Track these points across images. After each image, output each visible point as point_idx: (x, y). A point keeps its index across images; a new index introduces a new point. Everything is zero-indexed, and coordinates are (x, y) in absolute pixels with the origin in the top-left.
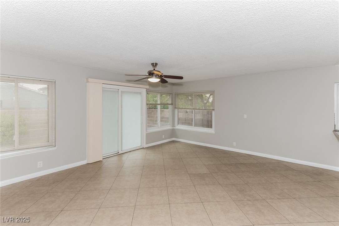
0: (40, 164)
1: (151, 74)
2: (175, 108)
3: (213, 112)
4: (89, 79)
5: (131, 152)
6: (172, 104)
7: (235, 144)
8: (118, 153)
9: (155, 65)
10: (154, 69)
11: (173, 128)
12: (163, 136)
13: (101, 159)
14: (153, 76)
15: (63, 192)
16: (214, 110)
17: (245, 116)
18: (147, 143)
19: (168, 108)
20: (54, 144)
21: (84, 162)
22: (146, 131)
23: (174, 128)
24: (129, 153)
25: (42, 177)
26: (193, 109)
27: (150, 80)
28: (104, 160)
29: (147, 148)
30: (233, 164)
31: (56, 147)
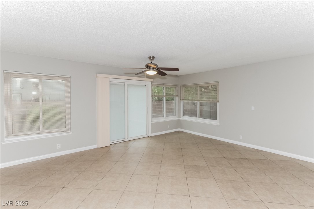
0: (59, 146)
1: (148, 67)
2: (181, 99)
3: (218, 104)
4: (98, 74)
5: (136, 141)
6: (178, 96)
7: (241, 137)
8: (125, 140)
9: (152, 58)
10: (151, 63)
11: (178, 119)
12: (169, 126)
13: (109, 145)
14: (150, 69)
15: (70, 171)
16: (219, 101)
17: (253, 108)
18: (151, 133)
19: (173, 100)
20: (70, 130)
21: (94, 147)
22: (151, 121)
23: (180, 119)
24: (134, 141)
25: (60, 156)
26: (197, 100)
27: (148, 73)
28: (112, 145)
29: (152, 137)
30: (236, 159)
31: (71, 132)
